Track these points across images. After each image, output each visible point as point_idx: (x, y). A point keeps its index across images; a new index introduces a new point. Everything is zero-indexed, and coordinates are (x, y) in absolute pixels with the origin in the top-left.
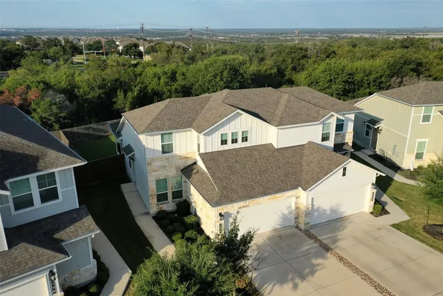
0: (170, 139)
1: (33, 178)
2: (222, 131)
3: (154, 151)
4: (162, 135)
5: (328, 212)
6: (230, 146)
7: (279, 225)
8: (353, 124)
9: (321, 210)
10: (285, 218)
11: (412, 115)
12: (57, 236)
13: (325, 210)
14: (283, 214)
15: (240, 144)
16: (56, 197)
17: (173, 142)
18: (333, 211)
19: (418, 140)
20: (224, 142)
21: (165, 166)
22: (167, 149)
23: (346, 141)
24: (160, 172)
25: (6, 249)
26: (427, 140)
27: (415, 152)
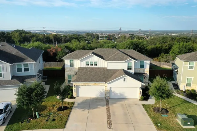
0: (73, 62)
1: (22, 64)
2: (87, 61)
3: (67, 65)
4: (70, 60)
5: (119, 95)
6: (90, 66)
7: (100, 96)
8: (149, 66)
9: (115, 93)
10: (101, 93)
11: (183, 65)
12: (25, 80)
13: (117, 94)
14: (101, 92)
15: (94, 66)
16: (28, 71)
17: (74, 63)
18: (121, 95)
19: (187, 77)
20: (88, 65)
21: (70, 71)
22: (71, 65)
23: (146, 72)
24: (69, 72)
25: (11, 79)
26: (192, 78)
27: (186, 83)
